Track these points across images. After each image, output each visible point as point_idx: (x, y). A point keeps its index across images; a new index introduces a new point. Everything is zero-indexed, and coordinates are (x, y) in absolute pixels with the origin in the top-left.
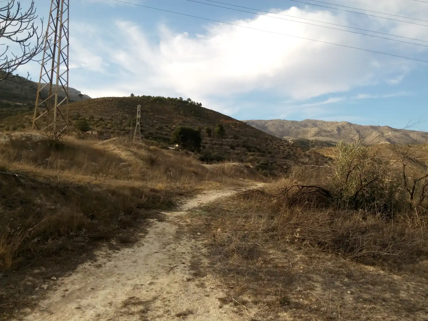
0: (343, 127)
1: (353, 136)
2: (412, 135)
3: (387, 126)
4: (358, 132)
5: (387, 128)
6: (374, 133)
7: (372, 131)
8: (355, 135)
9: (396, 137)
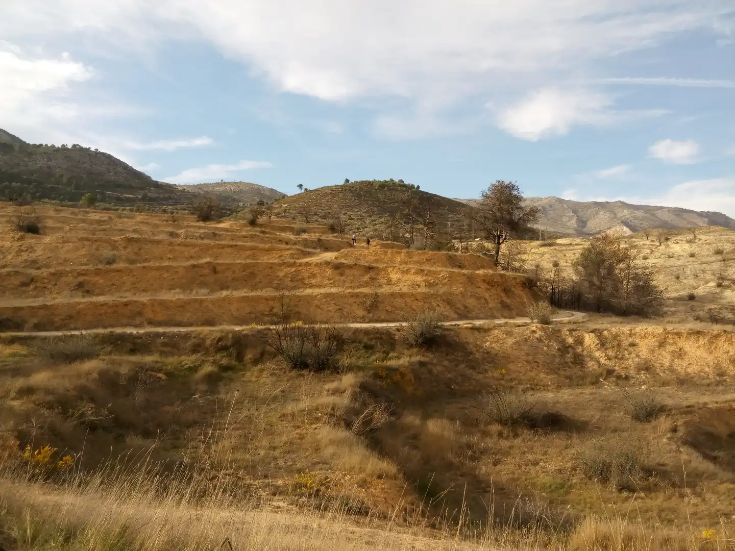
0: (551, 206)
1: (567, 219)
2: (659, 214)
3: (620, 201)
4: (575, 212)
5: (620, 204)
6: (601, 213)
7: (597, 209)
8: (571, 218)
9: (636, 218)
